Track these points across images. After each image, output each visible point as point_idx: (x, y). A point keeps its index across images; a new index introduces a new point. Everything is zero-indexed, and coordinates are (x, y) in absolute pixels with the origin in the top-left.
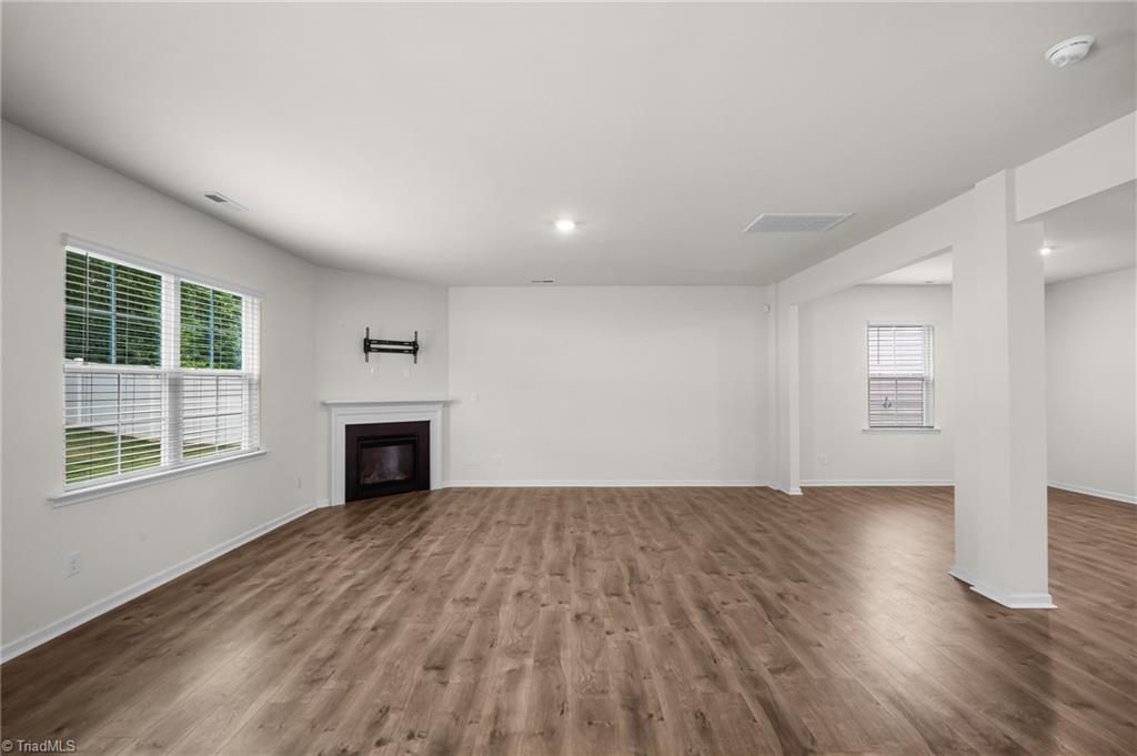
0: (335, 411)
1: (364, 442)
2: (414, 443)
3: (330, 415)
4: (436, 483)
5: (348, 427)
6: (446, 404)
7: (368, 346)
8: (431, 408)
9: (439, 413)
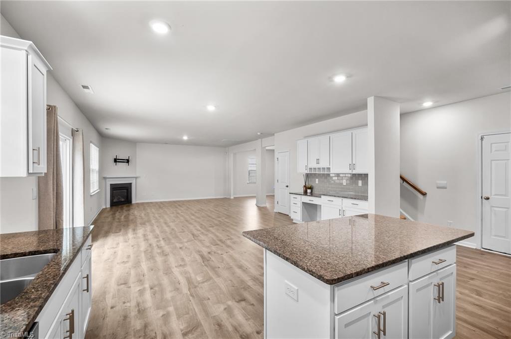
0: (107, 180)
1: (115, 188)
2: (127, 190)
3: (106, 181)
4: (134, 202)
5: (111, 185)
6: (136, 178)
7: (116, 161)
8: (133, 179)
9: (134, 181)
